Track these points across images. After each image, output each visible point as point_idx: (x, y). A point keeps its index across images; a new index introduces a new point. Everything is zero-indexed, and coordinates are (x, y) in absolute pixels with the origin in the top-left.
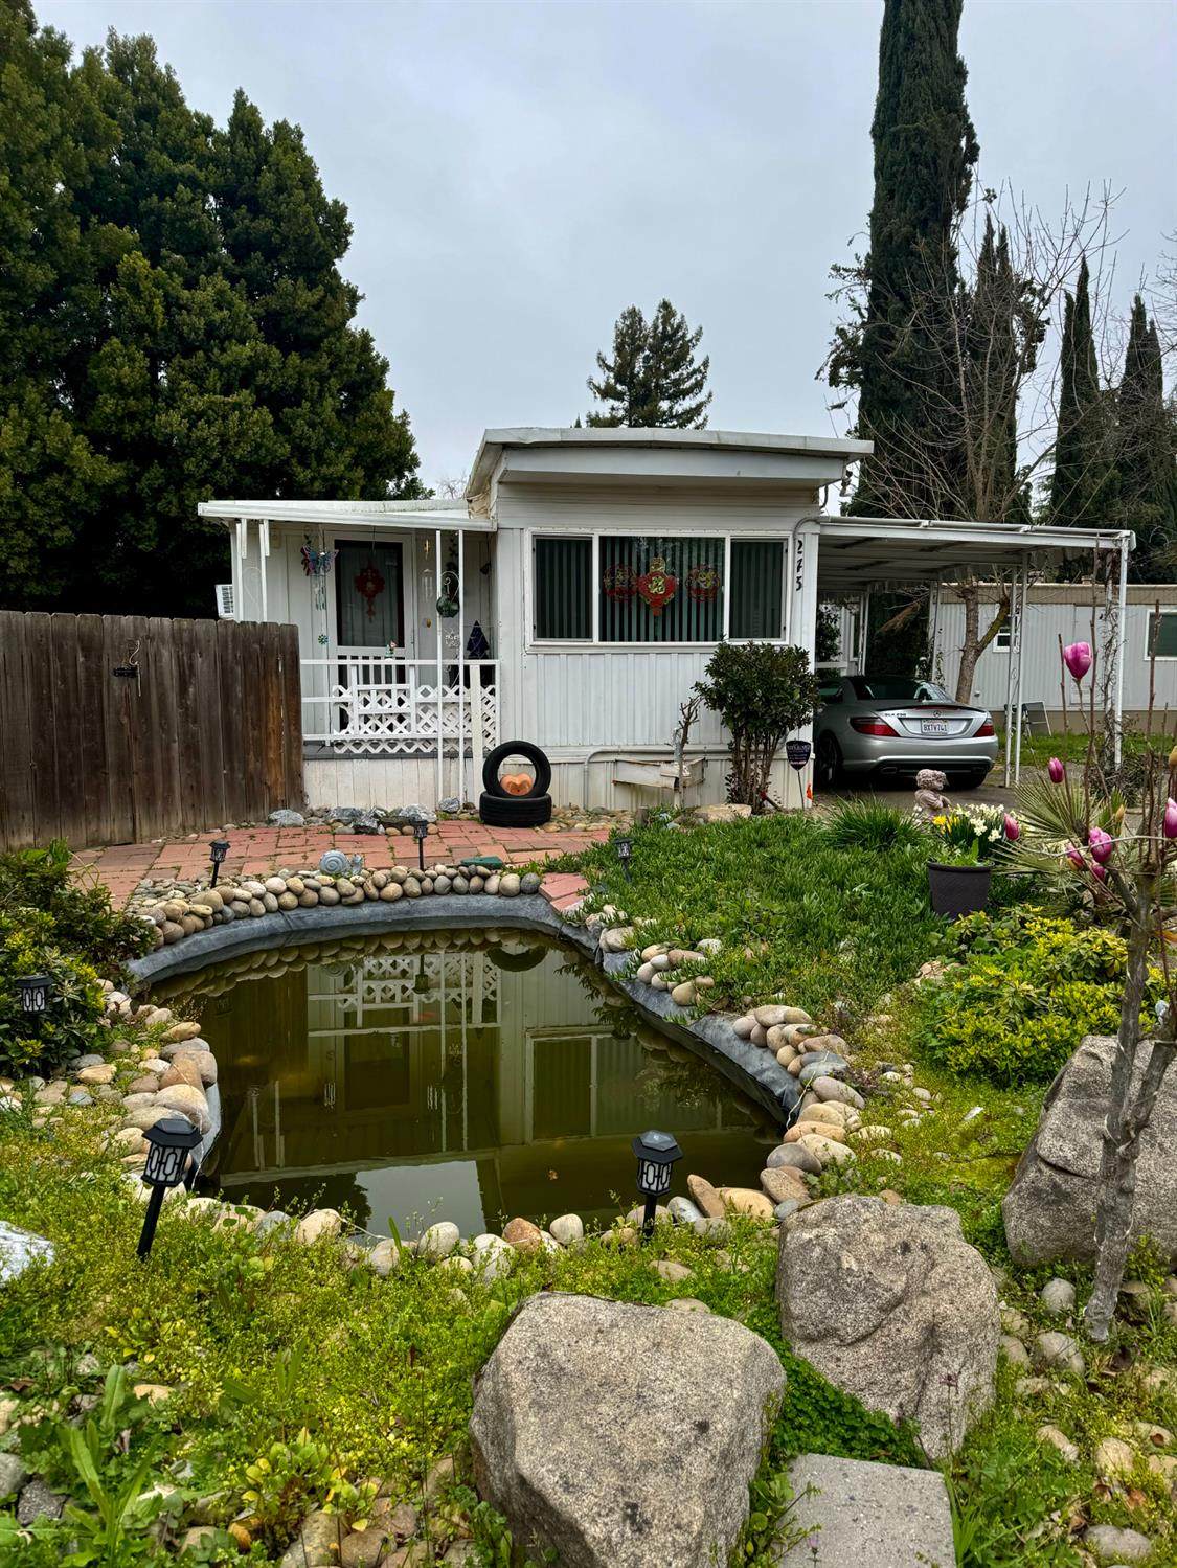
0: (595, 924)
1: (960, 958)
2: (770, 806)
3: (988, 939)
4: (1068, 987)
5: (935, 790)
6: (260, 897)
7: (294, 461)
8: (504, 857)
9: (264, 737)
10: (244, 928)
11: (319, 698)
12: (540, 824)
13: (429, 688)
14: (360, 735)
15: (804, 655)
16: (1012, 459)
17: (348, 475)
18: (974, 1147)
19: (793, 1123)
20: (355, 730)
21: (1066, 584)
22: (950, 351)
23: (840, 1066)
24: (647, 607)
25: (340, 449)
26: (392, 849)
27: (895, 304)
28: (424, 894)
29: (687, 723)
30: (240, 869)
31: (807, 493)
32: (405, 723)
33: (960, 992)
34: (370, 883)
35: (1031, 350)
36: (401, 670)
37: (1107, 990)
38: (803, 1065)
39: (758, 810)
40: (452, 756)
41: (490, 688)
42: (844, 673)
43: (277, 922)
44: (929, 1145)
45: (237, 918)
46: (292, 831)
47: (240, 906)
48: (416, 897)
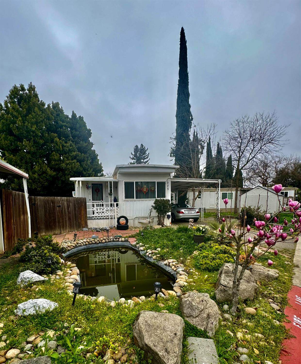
0: (138, 246)
1: (201, 251)
2: (164, 225)
3: (205, 247)
4: (220, 255)
5: (192, 222)
6: (82, 243)
7: (83, 171)
8: (122, 235)
9: (81, 216)
10: (80, 248)
11: (89, 210)
12: (127, 229)
13: (108, 207)
14: (97, 215)
15: (170, 200)
16: (199, 168)
17: (92, 173)
18: (207, 282)
19: (177, 279)
21: (209, 188)
22: (189, 151)
23: (183, 269)
24: (143, 193)
25: (91, 169)
26: (103, 234)
27: (180, 144)
28: (109, 242)
29: (151, 212)
30: (79, 238)
31: (169, 174)
32: (104, 213)
33: (202, 256)
34: (100, 240)
35: (202, 151)
36: (103, 204)
37: (226, 255)
38: (177, 269)
39: (162, 226)
40: (112, 218)
42: (174, 203)
43: (85, 247)
44: (200, 282)
45: (79, 246)
46: (86, 232)
47: (79, 244)
48: (107, 242)
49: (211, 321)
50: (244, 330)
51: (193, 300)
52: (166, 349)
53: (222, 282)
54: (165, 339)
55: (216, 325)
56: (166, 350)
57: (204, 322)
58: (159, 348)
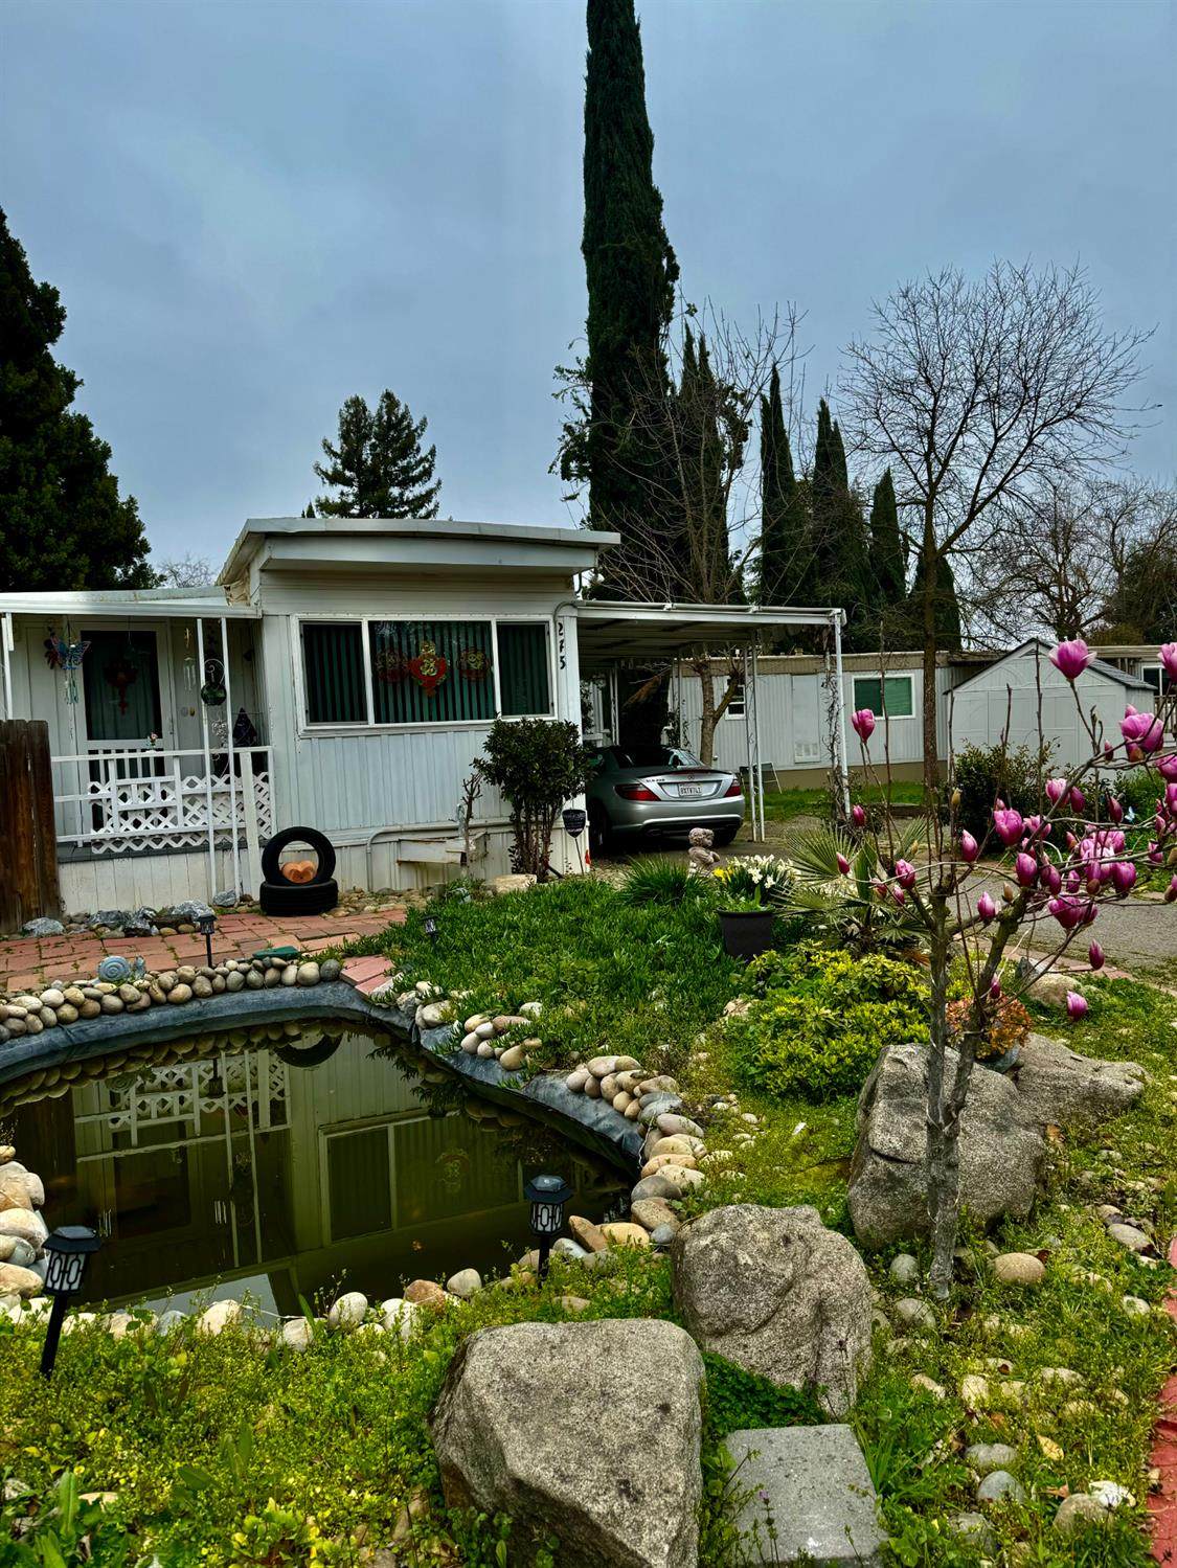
0: (407, 1002)
1: (763, 996)
2: (551, 874)
3: (780, 974)
4: (859, 1008)
5: (705, 847)
6: (37, 1013)
8: (298, 946)
9: (13, 841)
10: (21, 1047)
11: (71, 796)
12: (327, 910)
13: (195, 779)
14: (121, 832)
15: (575, 727)
16: (725, 543)
17: (70, 562)
18: (805, 1158)
19: (645, 1161)
20: (113, 829)
21: (782, 656)
22: (669, 448)
23: (677, 1103)
25: (61, 536)
26: (172, 949)
27: (617, 406)
28: (216, 992)
29: (471, 799)
31: (564, 578)
32: (170, 817)
33: (768, 1023)
34: (155, 987)
35: (738, 450)
36: (160, 762)
37: (890, 1007)
38: (642, 1107)
39: (542, 878)
40: (224, 847)
41: (263, 775)
42: (600, 745)
43: (58, 1037)
44: (767, 1161)
45: (12, 1037)
46: (53, 941)
47: (15, 1024)
48: (207, 996)
49: (834, 1334)
50: (991, 1361)
51: (738, 1241)
52: (626, 1482)
53: (880, 1139)
54: (613, 1440)
55: (858, 1355)
56: (626, 1489)
57: (799, 1345)
58: (585, 1485)
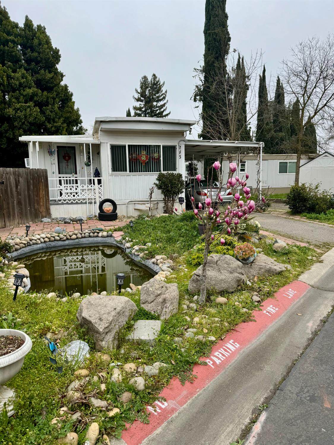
2: (174, 214)
6: (39, 239)
7: (46, 122)
8: (103, 228)
9: (39, 199)
10: (35, 247)
11: (54, 188)
12: (114, 220)
13: (84, 185)
17: (62, 125)
20: (64, 197)
24: (141, 163)
25: (59, 118)
26: (74, 227)
28: (82, 237)
29: (151, 193)
30: (34, 233)
32: (77, 195)
34: (68, 235)
36: (76, 180)
40: (91, 203)
41: (100, 185)
43: (44, 245)
45: (33, 244)
47: (34, 241)
48: (80, 238)
